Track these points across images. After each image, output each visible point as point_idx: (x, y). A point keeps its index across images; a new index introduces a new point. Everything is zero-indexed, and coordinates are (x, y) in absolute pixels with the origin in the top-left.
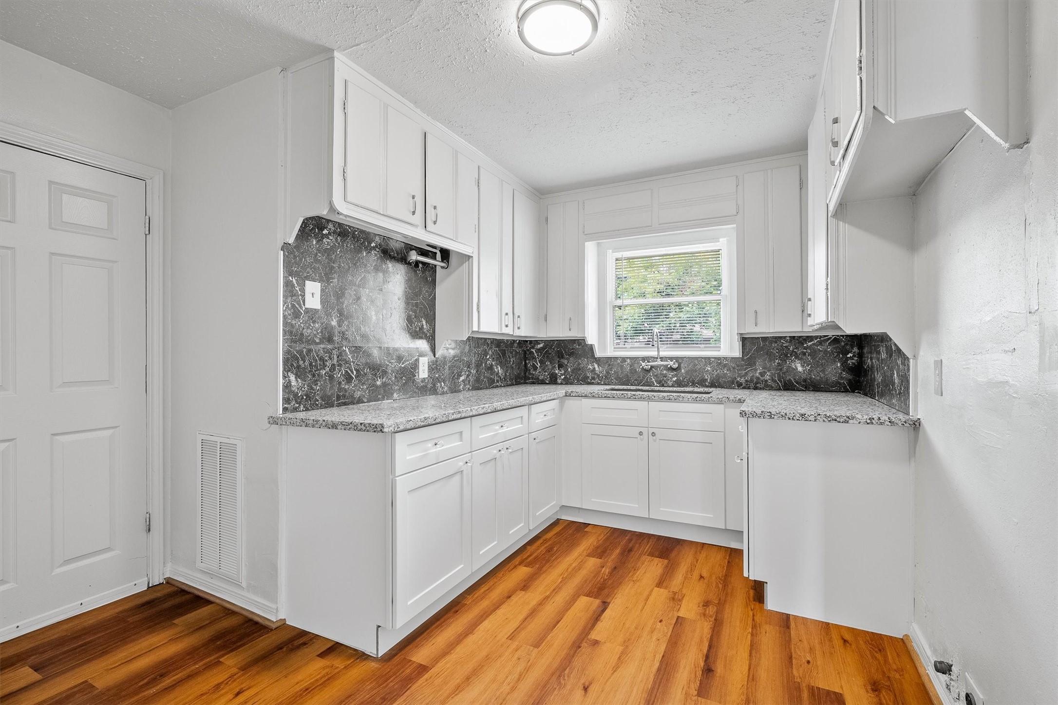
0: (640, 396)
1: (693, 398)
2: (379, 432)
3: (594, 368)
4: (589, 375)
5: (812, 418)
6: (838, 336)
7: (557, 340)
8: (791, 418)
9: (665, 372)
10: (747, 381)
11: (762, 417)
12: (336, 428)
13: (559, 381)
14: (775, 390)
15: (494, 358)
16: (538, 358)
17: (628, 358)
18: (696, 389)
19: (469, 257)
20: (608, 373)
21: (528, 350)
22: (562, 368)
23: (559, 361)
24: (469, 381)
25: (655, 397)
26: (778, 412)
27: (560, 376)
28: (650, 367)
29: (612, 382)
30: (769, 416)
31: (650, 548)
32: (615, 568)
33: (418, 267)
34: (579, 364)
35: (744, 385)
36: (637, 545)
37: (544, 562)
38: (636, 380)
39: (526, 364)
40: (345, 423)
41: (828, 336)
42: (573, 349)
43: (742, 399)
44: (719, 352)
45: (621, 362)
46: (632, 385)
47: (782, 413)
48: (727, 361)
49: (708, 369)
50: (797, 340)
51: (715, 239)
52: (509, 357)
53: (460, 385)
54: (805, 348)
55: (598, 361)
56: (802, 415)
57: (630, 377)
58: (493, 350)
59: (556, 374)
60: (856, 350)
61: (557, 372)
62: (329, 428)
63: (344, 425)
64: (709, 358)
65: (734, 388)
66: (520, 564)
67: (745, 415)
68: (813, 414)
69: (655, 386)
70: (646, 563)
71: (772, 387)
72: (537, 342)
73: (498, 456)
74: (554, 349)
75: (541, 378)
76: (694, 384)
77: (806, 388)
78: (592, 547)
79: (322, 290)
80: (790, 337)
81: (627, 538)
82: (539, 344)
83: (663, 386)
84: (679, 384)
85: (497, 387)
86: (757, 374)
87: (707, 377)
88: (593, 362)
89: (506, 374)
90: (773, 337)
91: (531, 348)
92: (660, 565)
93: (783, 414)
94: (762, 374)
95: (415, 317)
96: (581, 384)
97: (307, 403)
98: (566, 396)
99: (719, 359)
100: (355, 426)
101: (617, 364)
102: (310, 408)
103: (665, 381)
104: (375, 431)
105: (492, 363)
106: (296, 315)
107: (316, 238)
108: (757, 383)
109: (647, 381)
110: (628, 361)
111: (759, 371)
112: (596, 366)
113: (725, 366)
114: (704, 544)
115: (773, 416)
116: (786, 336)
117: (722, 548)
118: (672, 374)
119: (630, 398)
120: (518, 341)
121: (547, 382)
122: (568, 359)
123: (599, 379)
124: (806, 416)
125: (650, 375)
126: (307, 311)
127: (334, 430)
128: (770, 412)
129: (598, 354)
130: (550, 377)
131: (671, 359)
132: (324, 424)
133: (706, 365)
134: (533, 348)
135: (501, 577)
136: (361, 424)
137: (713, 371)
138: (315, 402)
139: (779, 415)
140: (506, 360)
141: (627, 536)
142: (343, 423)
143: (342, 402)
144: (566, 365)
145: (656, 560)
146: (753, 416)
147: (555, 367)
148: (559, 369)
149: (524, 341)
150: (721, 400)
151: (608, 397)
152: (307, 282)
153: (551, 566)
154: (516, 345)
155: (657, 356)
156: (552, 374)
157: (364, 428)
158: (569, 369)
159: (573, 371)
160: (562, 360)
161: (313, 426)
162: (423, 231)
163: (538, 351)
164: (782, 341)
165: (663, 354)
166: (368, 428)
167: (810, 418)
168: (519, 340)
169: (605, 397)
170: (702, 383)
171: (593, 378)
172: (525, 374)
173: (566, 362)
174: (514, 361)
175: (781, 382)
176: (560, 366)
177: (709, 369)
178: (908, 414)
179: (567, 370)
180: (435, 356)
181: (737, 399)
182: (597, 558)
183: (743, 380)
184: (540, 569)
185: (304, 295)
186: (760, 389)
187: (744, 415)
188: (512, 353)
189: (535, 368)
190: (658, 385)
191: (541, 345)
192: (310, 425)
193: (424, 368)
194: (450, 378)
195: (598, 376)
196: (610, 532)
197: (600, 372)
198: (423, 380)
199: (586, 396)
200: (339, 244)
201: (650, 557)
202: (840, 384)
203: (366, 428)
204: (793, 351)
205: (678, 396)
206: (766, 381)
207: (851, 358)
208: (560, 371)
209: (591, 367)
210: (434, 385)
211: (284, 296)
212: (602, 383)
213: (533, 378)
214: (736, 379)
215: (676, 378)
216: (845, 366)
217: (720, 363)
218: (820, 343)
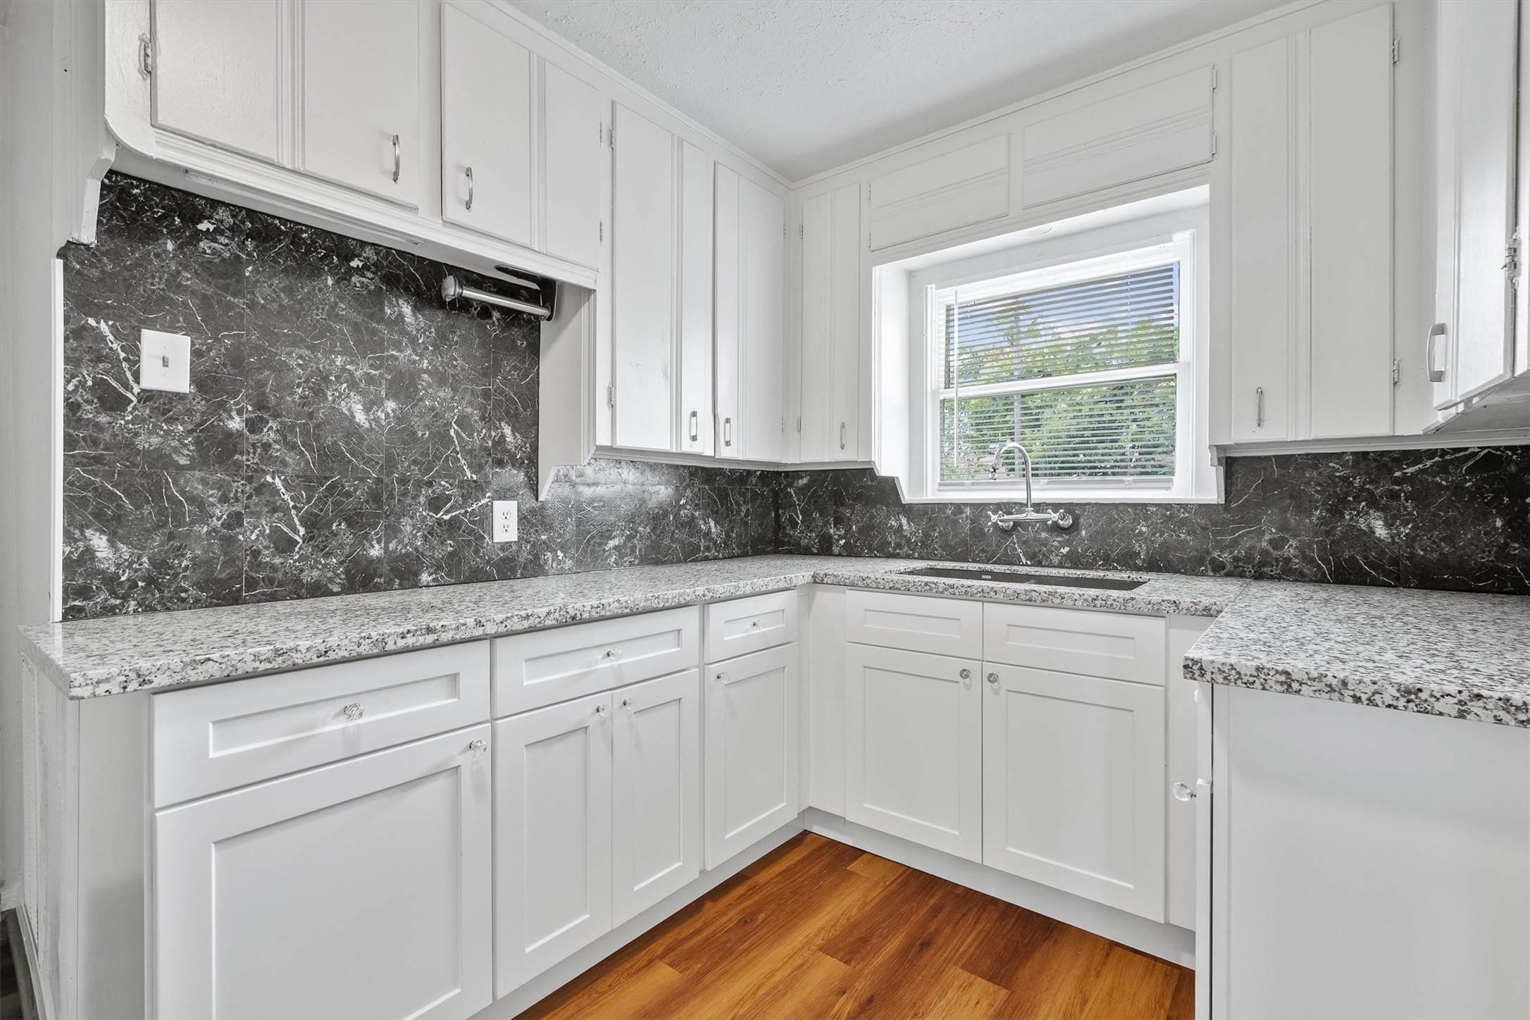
0: (964, 589)
1: (1085, 600)
3: (901, 525)
4: (891, 538)
5: (1449, 706)
6: (1497, 448)
7: (833, 470)
8: (1364, 697)
9: (1044, 535)
10: (1236, 559)
11: (1257, 685)
13: (836, 550)
14: (1311, 581)
15: (696, 505)
16: (800, 506)
17: (966, 505)
18: (1111, 575)
19: (590, 292)
20: (926, 535)
21: (782, 490)
22: (840, 523)
23: (835, 512)
24: (633, 549)
25: (996, 593)
26: (1315, 674)
27: (838, 541)
28: (1012, 523)
30: (1282, 683)
31: (976, 944)
32: (870, 1000)
33: (490, 317)
34: (872, 517)
35: (1229, 568)
36: (948, 930)
37: (718, 956)
38: (983, 551)
39: (777, 516)
41: (1467, 449)
42: (861, 487)
43: (1214, 607)
44: (1169, 492)
45: (954, 514)
46: (975, 561)
47: (1330, 680)
48: (1188, 512)
49: (1141, 531)
50: (1375, 460)
51: (1163, 236)
52: (737, 503)
53: (610, 555)
54: (1397, 481)
55: (909, 511)
56: (1409, 692)
57: (971, 546)
58: (696, 490)
59: (831, 536)
61: (832, 531)
64: (1144, 506)
65: (1203, 574)
66: (662, 957)
67: (1202, 675)
68: (1452, 689)
69: (1023, 565)
70: (949, 995)
71: (1303, 576)
72: (797, 475)
73: (593, 721)
74: (826, 487)
75: (804, 542)
76: (1108, 563)
77: (1398, 579)
78: (843, 922)
79: (196, 353)
80: (1353, 453)
81: (932, 902)
82: (802, 478)
83: (1039, 564)
84: (1074, 561)
85: (706, 559)
86: (1264, 544)
87: (1141, 549)
88: (898, 514)
89: (728, 535)
90: (1307, 455)
91: (786, 486)
92: (984, 1003)
93: (1334, 682)
94: (1277, 544)
95: (483, 418)
96: (876, 556)
97: (148, 596)
98: (815, 582)
99: (1168, 507)
101: (946, 518)
102: (159, 607)
103: (1044, 555)
105: (693, 514)
106: (112, 401)
107: (174, 239)
108: (1262, 564)
109: (1005, 554)
110: (968, 511)
111: (1267, 537)
112: (904, 521)
113: (1182, 523)
114: (1113, 944)
115: (1295, 686)
116: (1343, 453)
117: (1159, 965)
118: (1060, 539)
119: (942, 592)
120: (758, 473)
121: (815, 551)
122: (852, 507)
123: (909, 548)
124: (1423, 696)
125: (1012, 541)
126: (148, 396)
128: (1287, 673)
129: (908, 496)
130: (819, 542)
131: (1056, 507)
133: (1136, 521)
134: (791, 486)
135: (602, 994)
137: (1154, 534)
138: (176, 593)
139: (1318, 685)
140: (729, 509)
141: (932, 896)
143: (263, 594)
144: (849, 519)
145: (981, 984)
146: (1225, 678)
147: (828, 521)
148: (835, 526)
149: (774, 472)
150: (1156, 607)
151: (897, 589)
152: (146, 333)
153: (727, 972)
154: (754, 480)
155: (1025, 502)
156: (823, 536)
158: (854, 527)
159: (860, 530)
160: (842, 509)
162: (438, 223)
163: (801, 491)
164: (1331, 465)
165: (1038, 496)
167: (1439, 706)
168: (762, 471)
169: (890, 588)
170: (1128, 561)
171: (899, 546)
172: (776, 534)
173: (848, 512)
174: (748, 510)
175: (1327, 562)
176: (838, 521)
177: (1144, 529)
179: (851, 528)
180: (537, 499)
181: (1200, 607)
182: (841, 960)
183: (1226, 557)
184: (702, 974)
185: (139, 361)
186: (1272, 578)
187: (1197, 673)
188: (743, 495)
189: (794, 524)
190: (1029, 563)
191: (805, 481)
193: (506, 522)
194: (579, 542)
195: (908, 541)
196: (897, 882)
197: (911, 534)
198: (506, 546)
199: (853, 585)
200: (249, 254)
201: (966, 974)
202: (1502, 571)
204: (1362, 489)
205: (1050, 594)
208: (838, 529)
209: (893, 523)
210: (537, 557)
211: (67, 360)
212: (916, 555)
213: (789, 543)
214: (1208, 553)
215: (1067, 549)
217: (1170, 518)
218: (1443, 468)
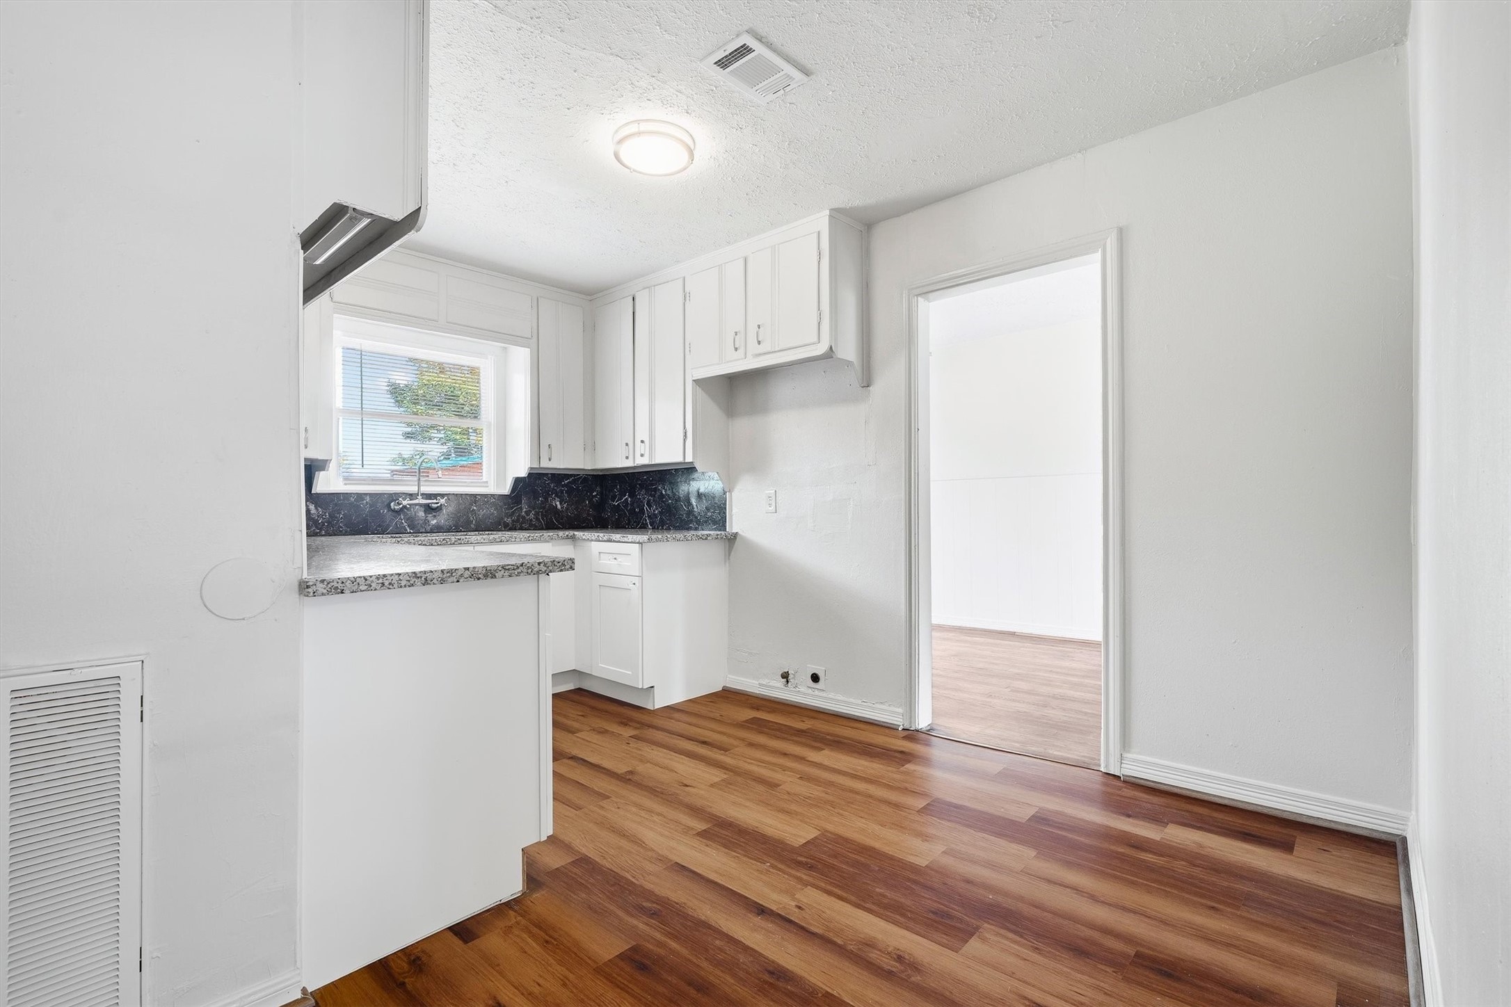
2: (568, 570)
9: (421, 513)
10: (513, 521)
12: (494, 577)
17: (367, 494)
20: (332, 517)
28: (404, 506)
29: (341, 531)
38: (379, 526)
40: (510, 567)
44: (487, 488)
45: (356, 501)
48: (495, 499)
49: (473, 509)
51: (477, 354)
54: (563, 486)
57: (370, 523)
60: (598, 489)
62: (479, 579)
63: (509, 569)
64: (476, 495)
69: (408, 533)
71: (536, 526)
87: (473, 519)
94: (527, 513)
99: (486, 496)
100: (528, 568)
103: (422, 526)
104: (561, 571)
110: (368, 499)
111: (524, 510)
112: (311, 507)
118: (431, 515)
125: (401, 519)
127: (489, 580)
132: (467, 574)
133: (471, 504)
136: (539, 564)
137: (479, 511)
142: (507, 568)
155: (415, 493)
157: (544, 569)
161: (442, 581)
165: (424, 489)
166: (551, 568)
177: (475, 508)
178: (725, 530)
183: (509, 520)
186: (526, 529)
190: (412, 531)
192: (435, 581)
203: (548, 567)
204: (553, 489)
206: (531, 520)
207: (595, 496)
212: (323, 532)
214: (503, 519)
215: (436, 521)
216: (592, 505)
217: (487, 502)
218: (574, 482)
